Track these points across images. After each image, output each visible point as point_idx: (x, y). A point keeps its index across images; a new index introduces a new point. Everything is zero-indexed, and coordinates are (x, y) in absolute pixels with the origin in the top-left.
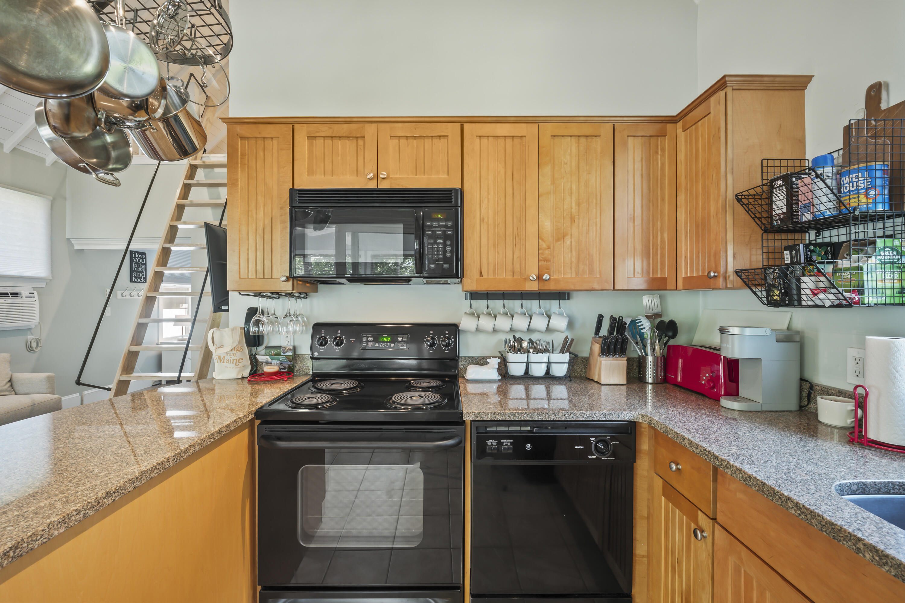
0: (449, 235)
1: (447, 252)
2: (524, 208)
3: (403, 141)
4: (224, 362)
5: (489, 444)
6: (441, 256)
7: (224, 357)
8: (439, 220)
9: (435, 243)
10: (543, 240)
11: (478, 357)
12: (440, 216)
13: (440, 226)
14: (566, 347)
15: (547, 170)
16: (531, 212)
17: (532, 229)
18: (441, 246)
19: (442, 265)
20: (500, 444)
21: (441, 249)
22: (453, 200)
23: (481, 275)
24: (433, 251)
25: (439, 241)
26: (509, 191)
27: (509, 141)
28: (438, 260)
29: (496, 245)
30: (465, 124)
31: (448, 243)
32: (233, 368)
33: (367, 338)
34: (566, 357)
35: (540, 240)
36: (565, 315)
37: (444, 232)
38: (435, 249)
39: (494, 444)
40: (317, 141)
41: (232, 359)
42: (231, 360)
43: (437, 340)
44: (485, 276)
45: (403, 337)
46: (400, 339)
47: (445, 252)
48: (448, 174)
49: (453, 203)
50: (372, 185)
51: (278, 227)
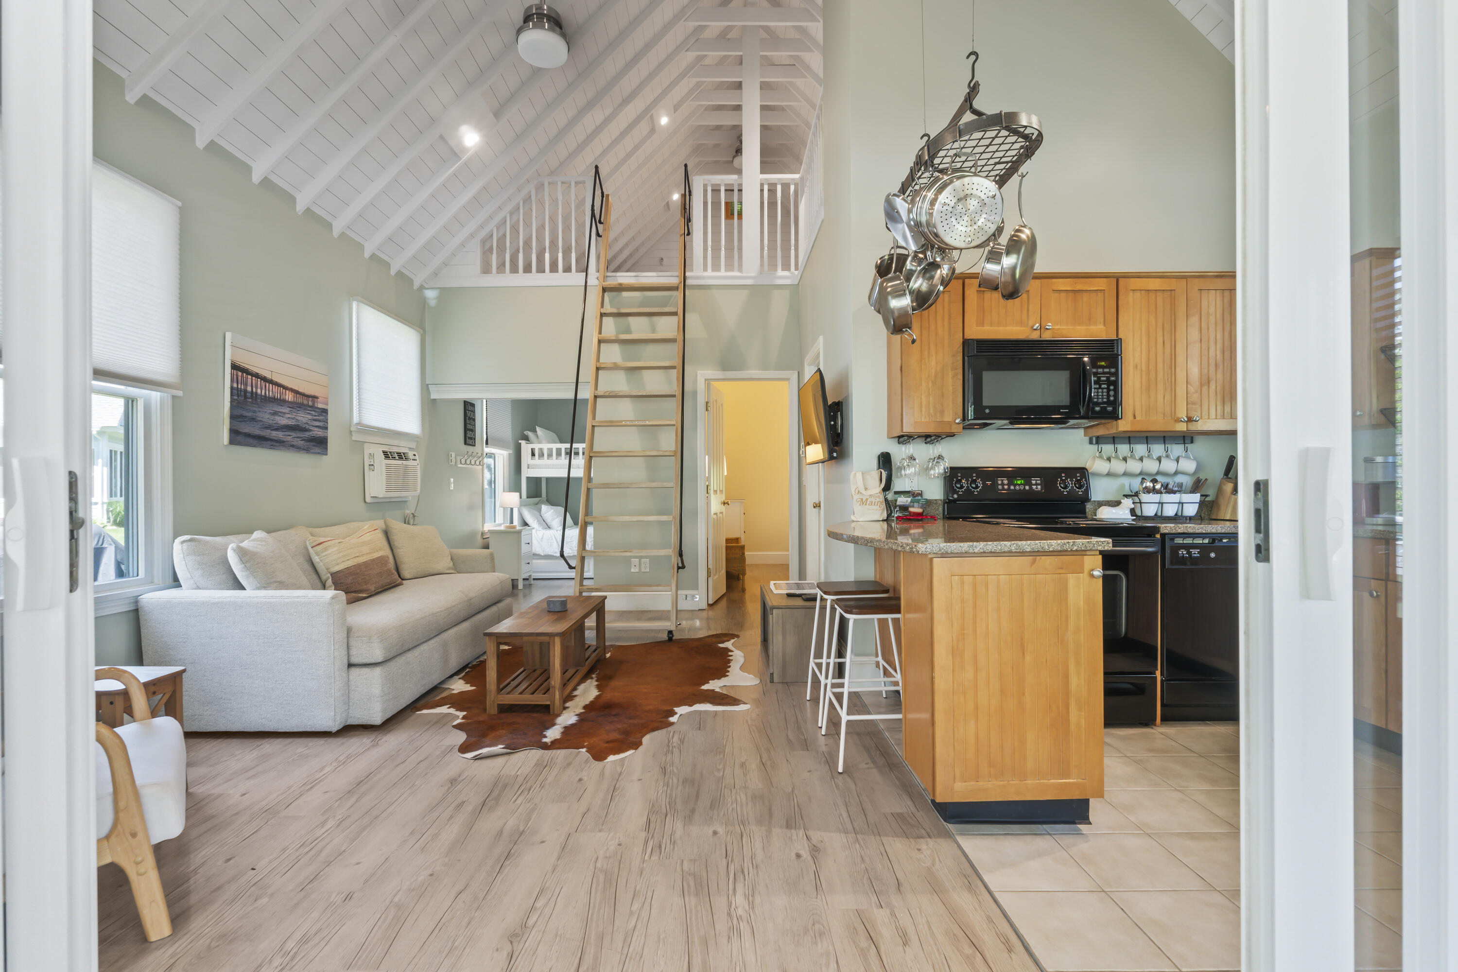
0: (1113, 381)
1: (1110, 396)
2: (1174, 356)
3: (1063, 295)
4: (866, 505)
5: (1180, 553)
6: (1105, 400)
7: (867, 499)
8: (1102, 367)
9: (1100, 388)
10: (1191, 385)
11: (1103, 501)
12: (1103, 363)
13: (1104, 373)
14: (1196, 486)
15: (1194, 319)
16: (1181, 359)
17: (1181, 375)
18: (1105, 390)
19: (1106, 407)
20: (1189, 553)
21: (1105, 394)
22: (1116, 349)
23: (1135, 417)
24: (1098, 395)
25: (1103, 386)
26: (1160, 340)
27: (1160, 295)
28: (1104, 403)
29: (1148, 390)
30: (1120, 279)
31: (1112, 388)
32: (877, 510)
33: (1002, 480)
34: (1196, 497)
35: (1189, 386)
36: (1192, 458)
37: (1108, 378)
38: (1100, 394)
39: (1185, 552)
40: (985, 294)
41: (877, 501)
42: (875, 502)
43: (1070, 482)
44: (1138, 418)
45: (1036, 480)
46: (1034, 482)
47: (1108, 396)
48: (1105, 325)
49: (1116, 352)
50: (1035, 336)
51: (950, 374)
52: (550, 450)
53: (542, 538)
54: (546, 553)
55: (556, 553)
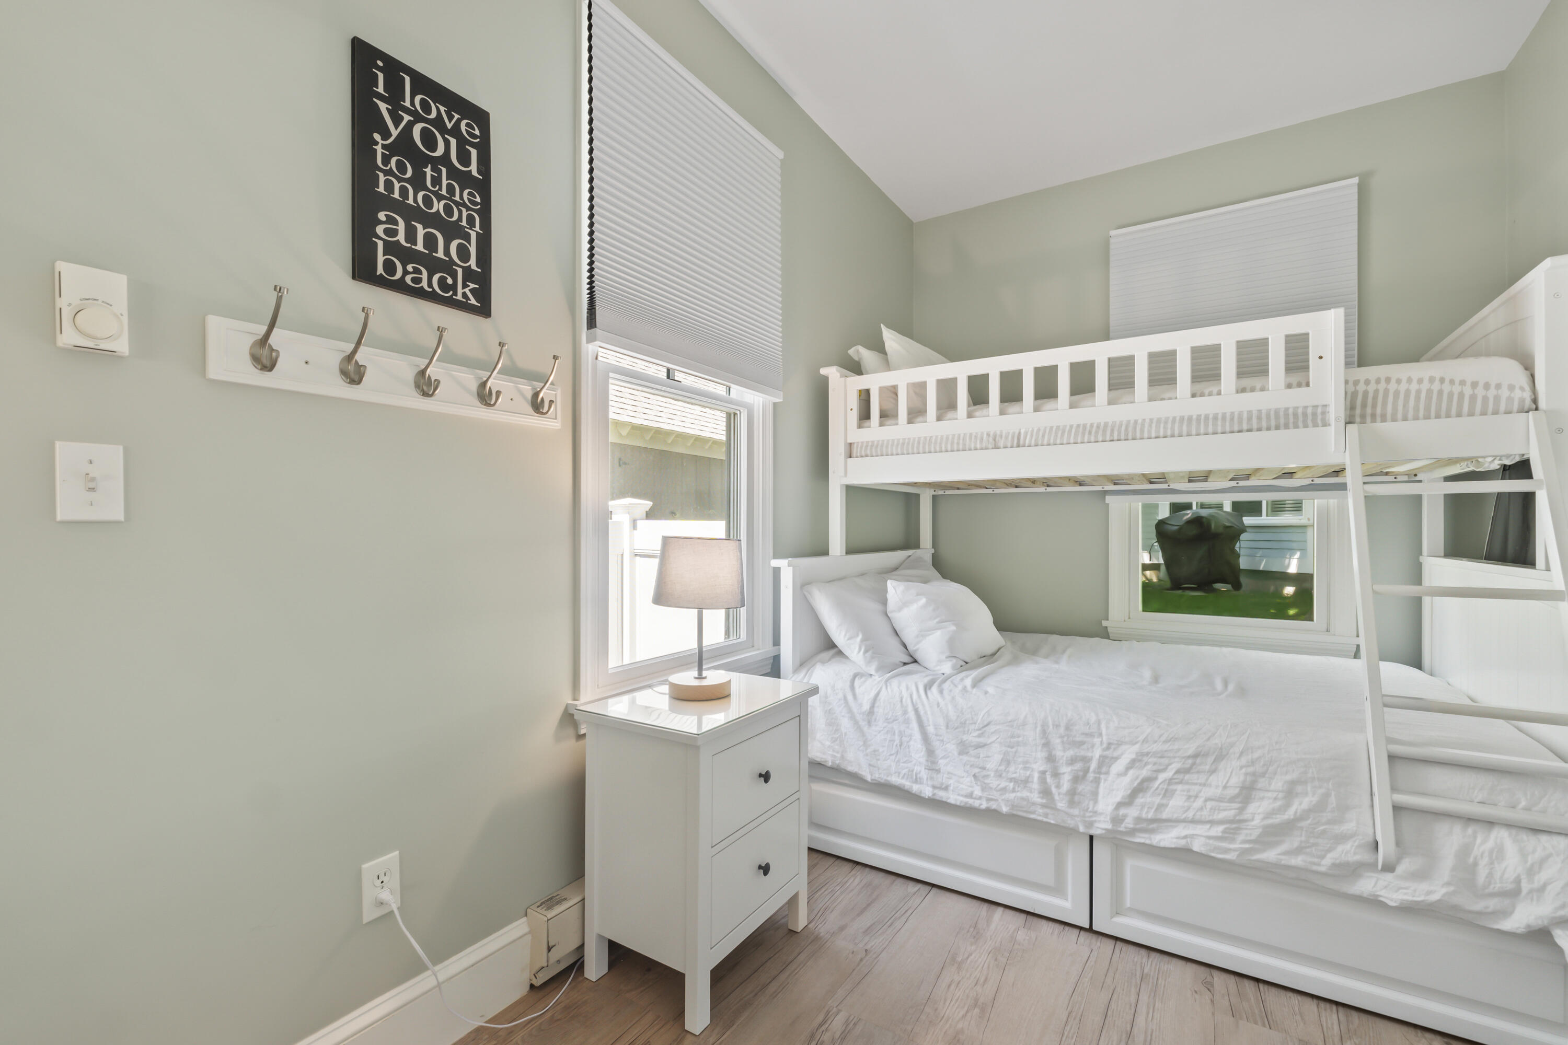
52: (947, 387)
53: (871, 712)
54: (880, 776)
55: (917, 781)
